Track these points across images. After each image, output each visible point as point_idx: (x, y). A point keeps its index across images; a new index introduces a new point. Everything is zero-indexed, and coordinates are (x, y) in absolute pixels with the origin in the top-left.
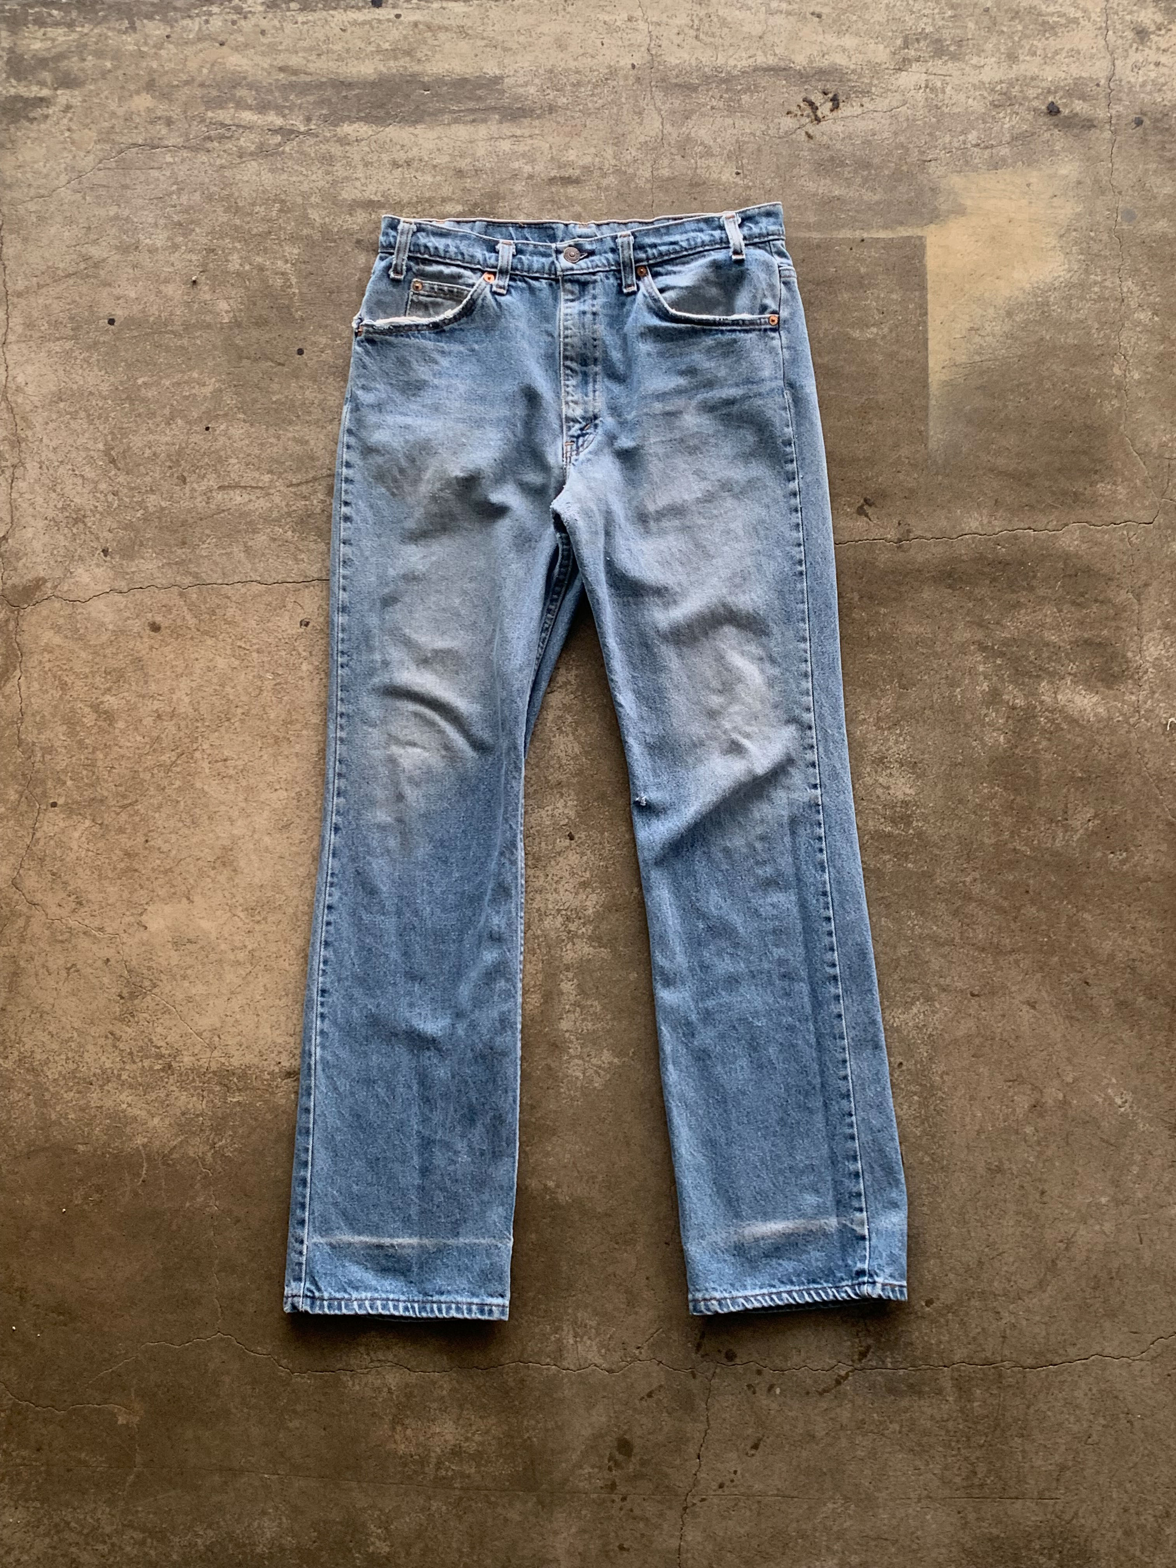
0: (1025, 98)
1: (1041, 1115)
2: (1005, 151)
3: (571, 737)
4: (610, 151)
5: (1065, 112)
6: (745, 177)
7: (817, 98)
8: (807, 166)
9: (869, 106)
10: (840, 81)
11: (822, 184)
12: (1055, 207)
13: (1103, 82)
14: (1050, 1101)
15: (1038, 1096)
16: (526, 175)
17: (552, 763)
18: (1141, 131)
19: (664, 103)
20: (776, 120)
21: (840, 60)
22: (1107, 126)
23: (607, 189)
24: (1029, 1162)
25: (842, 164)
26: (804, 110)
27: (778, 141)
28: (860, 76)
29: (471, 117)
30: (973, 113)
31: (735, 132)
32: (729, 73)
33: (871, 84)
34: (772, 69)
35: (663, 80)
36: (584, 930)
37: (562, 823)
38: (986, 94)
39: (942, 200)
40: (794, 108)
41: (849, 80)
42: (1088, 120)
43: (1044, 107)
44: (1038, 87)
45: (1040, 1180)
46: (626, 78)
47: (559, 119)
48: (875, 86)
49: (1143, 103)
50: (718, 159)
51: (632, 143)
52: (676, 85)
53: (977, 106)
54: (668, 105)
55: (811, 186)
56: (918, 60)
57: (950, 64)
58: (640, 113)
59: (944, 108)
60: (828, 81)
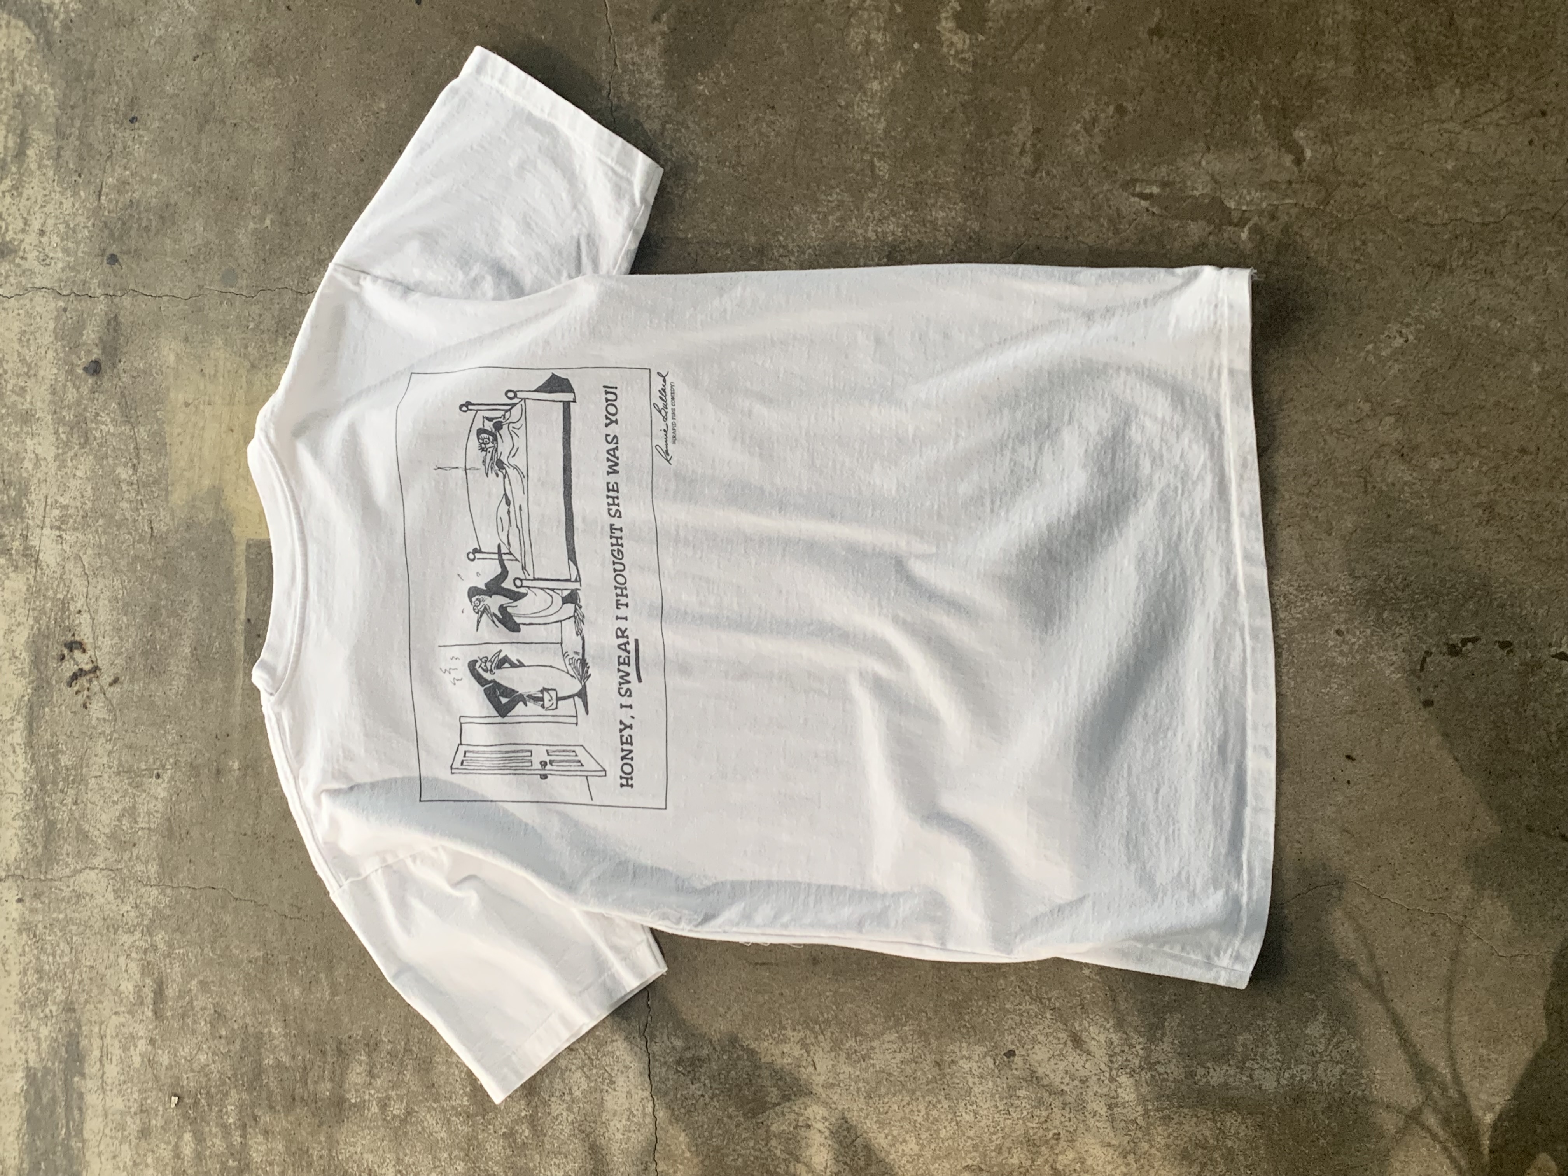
0: (78, 403)
1: (1415, 448)
2: (142, 433)
3: (876, 1044)
4: (126, 939)
5: (96, 354)
6: (163, 767)
7: (69, 668)
8: (153, 686)
9: (80, 603)
10: (48, 637)
11: (175, 669)
12: (216, 371)
13: (61, 304)
14: (1396, 435)
15: (1387, 450)
16: (150, 1048)
17: (909, 1071)
18: (125, 257)
19: (67, 865)
20: (94, 722)
21: (21, 637)
22: (117, 300)
23: (170, 945)
24: (1480, 466)
25: (151, 641)
26: (82, 686)
27: (120, 724)
28: (43, 612)
29: (76, 1112)
30: (93, 471)
31: (106, 776)
32: (32, 779)
33: (54, 599)
34: (31, 724)
35: (39, 865)
36: (1138, 1047)
37: (992, 1066)
38: (71, 453)
39: (201, 516)
40: (80, 699)
41: (48, 627)
42: (109, 324)
43: (90, 381)
44: (65, 386)
45: (1505, 455)
46: (33, 911)
47: (82, 1000)
48: (56, 593)
49: (89, 254)
50: (140, 800)
51: (114, 908)
52: (45, 847)
53: (85, 466)
54: (69, 860)
55: (178, 684)
56: (25, 538)
57: (33, 497)
58: (79, 896)
59: (87, 507)
60: (47, 653)
